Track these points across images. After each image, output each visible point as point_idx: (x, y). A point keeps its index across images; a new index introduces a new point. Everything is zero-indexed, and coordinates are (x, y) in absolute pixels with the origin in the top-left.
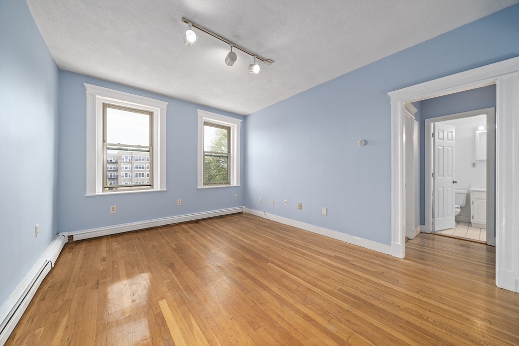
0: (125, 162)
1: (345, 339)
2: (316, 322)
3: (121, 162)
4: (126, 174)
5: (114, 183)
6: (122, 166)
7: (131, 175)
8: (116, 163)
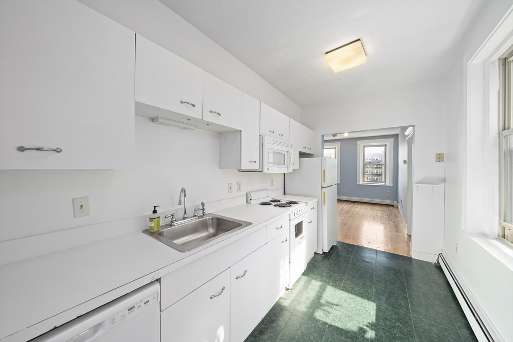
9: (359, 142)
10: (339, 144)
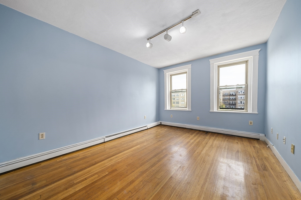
0: (240, 95)
1: (117, 197)
2: (129, 185)
3: (238, 95)
4: (241, 102)
5: (234, 107)
6: (238, 97)
7: (244, 102)
8: (235, 95)
9: (211, 61)
10: (189, 66)
